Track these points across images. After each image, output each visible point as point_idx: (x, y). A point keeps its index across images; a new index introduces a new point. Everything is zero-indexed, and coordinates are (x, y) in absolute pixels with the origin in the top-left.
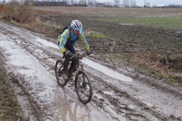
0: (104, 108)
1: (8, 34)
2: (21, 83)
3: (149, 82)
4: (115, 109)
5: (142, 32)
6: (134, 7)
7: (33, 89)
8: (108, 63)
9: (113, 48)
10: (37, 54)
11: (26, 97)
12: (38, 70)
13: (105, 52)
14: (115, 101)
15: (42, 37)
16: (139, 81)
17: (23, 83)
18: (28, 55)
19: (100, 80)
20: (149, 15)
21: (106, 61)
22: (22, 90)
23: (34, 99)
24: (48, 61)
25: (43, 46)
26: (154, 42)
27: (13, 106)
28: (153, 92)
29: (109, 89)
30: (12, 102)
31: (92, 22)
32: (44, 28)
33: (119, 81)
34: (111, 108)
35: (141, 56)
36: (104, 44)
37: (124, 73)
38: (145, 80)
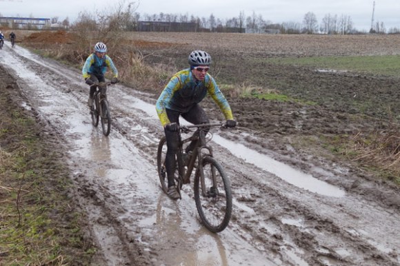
0: (281, 256)
1: (74, 92)
2: (102, 199)
3: (382, 200)
4: (306, 257)
5: (367, 88)
6: (349, 34)
7: (126, 211)
8: (291, 157)
9: (301, 122)
10: (135, 136)
11: (112, 228)
12: (138, 170)
13: (284, 131)
14: (306, 240)
15: (147, 98)
16: (360, 197)
17: (105, 199)
18: (117, 137)
19: (274, 193)
20: (382, 51)
21: (286, 152)
22: (104, 214)
23: (129, 233)
25: (148, 118)
26: (392, 110)
27: (84, 248)
28: (391, 220)
29: (294, 212)
30: (82, 239)
31: (255, 66)
32: (151, 79)
33: (316, 196)
34: (298, 255)
35: (365, 141)
36: (281, 115)
37: (327, 179)
38: (374, 195)
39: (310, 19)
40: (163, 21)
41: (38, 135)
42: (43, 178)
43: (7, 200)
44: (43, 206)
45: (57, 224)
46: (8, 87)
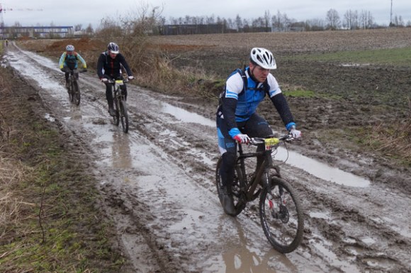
0: (310, 249)
1: (100, 100)
2: (130, 207)
3: (404, 186)
4: (334, 248)
5: (389, 80)
6: (370, 28)
7: (156, 217)
8: (318, 151)
9: (327, 117)
10: (163, 141)
11: (141, 236)
12: (167, 175)
13: (311, 126)
14: (333, 232)
15: (175, 102)
16: (383, 185)
17: (133, 207)
18: (145, 143)
19: (301, 188)
20: (401, 43)
21: (313, 147)
22: (132, 223)
23: (159, 240)
24: (189, 155)
25: (177, 122)
27: (112, 259)
29: (321, 205)
30: (110, 250)
32: (179, 82)
33: (342, 187)
34: (326, 247)
35: (387, 130)
36: (308, 111)
37: (352, 170)
38: (397, 182)
39: (332, 15)
40: (189, 24)
41: (62, 146)
42: (68, 191)
43: (30, 217)
44: (69, 220)
45: (84, 236)
46: (30, 99)
